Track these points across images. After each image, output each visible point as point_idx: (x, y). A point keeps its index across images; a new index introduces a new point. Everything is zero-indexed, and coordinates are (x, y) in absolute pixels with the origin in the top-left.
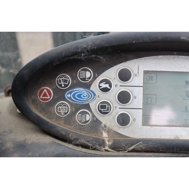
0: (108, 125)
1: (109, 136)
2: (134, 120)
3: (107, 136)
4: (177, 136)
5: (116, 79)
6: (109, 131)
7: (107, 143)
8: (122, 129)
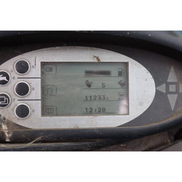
0: (7, 117)
1: (8, 128)
2: (33, 111)
3: (7, 128)
4: (77, 125)
5: (13, 71)
6: (8, 123)
7: (7, 135)
8: (21, 121)
